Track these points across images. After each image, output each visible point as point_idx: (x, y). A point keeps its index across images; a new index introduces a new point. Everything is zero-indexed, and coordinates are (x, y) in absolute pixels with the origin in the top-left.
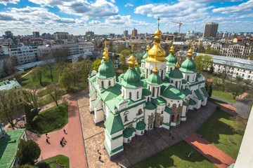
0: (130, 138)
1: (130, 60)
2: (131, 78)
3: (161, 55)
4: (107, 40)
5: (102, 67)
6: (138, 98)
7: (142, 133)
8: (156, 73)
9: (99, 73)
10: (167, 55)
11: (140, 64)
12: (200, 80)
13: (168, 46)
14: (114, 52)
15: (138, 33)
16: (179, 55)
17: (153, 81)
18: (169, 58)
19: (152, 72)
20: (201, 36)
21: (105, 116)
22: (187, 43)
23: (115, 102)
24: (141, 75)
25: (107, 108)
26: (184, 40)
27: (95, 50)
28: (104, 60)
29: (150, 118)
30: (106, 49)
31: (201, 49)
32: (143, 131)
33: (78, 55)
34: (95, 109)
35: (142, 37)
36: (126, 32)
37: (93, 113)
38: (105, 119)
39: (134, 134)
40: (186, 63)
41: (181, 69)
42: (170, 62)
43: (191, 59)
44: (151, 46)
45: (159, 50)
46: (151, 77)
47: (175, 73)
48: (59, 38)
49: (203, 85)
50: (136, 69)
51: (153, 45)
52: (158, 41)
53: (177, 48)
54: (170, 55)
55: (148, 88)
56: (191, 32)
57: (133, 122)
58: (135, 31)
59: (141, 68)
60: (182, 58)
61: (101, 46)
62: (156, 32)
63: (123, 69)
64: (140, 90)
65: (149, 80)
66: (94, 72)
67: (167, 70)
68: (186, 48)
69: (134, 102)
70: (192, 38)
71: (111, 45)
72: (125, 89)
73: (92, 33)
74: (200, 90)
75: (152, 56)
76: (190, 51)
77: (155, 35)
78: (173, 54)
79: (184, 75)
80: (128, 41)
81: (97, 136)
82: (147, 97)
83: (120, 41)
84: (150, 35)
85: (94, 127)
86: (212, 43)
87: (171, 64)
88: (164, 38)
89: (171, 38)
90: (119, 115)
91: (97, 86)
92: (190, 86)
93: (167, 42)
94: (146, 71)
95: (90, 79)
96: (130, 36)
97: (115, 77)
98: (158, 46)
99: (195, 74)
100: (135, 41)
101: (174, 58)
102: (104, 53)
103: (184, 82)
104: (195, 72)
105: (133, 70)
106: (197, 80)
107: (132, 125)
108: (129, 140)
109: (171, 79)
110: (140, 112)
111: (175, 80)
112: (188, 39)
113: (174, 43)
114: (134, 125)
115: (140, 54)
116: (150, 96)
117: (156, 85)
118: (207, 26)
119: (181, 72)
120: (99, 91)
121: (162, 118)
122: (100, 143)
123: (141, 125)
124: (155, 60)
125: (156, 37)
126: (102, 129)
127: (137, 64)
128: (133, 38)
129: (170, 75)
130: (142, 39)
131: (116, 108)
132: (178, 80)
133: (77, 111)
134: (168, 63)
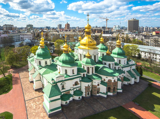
0: (68, 101)
1: (64, 47)
2: (66, 60)
3: (92, 44)
4: (44, 32)
5: (39, 51)
6: (73, 74)
7: (79, 98)
8: (90, 57)
9: (36, 56)
10: (98, 44)
11: (73, 50)
12: (130, 63)
13: (98, 37)
14: (50, 40)
15: (70, 26)
16: (109, 44)
17: (87, 63)
18: (100, 46)
19: (85, 56)
20: (126, 29)
21: (43, 85)
22: (115, 35)
23: (52, 76)
24: (75, 58)
25: (44, 79)
26: (112, 33)
27: (33, 39)
28: (41, 46)
29: (87, 88)
30: (42, 39)
31: (127, 40)
32: (81, 97)
33: (20, 42)
34: (34, 80)
35: (74, 29)
36: (60, 26)
37: (32, 82)
38: (43, 87)
39: (71, 99)
40: (116, 50)
41: (112, 55)
42: (101, 49)
43: (120, 48)
44: (83, 37)
45: (90, 40)
46: (85, 60)
47: (107, 58)
48: (6, 29)
49: (134, 67)
50: (70, 53)
51: (84, 36)
52: (88, 33)
53: (106, 39)
54: (101, 44)
55: (82, 67)
56: (117, 26)
57: (70, 90)
58: (68, 25)
59: (75, 53)
60: (112, 47)
61: (39, 36)
62: (86, 26)
63: (58, 54)
64: (75, 69)
65: (83, 62)
66: (32, 55)
67: (99, 55)
68: (114, 39)
69: (70, 76)
70: (118, 31)
71: (47, 35)
72: (61, 67)
73: (31, 26)
74: (132, 70)
75: (85, 45)
76: (118, 41)
77: (86, 28)
78: (103, 44)
79: (116, 59)
80: (62, 33)
81: (36, 99)
82: (82, 74)
83: (55, 33)
84: (81, 28)
85: (34, 92)
86: (136, 35)
87: (102, 51)
88: (94, 31)
89: (100, 31)
90: (56, 85)
91: (36, 65)
92: (123, 67)
93: (97, 34)
94: (79, 55)
95: (29, 60)
96: (63, 29)
97: (51, 59)
98: (89, 38)
99: (126, 59)
100: (68, 33)
101: (104, 47)
102: (41, 42)
103: (116, 64)
104: (125, 57)
105: (67, 55)
106: (128, 63)
107: (69, 92)
108: (66, 103)
109: (104, 62)
110: (76, 84)
111: (108, 63)
112: (115, 32)
113: (103, 35)
114: (72, 92)
115: (73, 43)
116: (85, 73)
117: (90, 66)
118: (129, 22)
119: (113, 57)
120: (37, 67)
121: (99, 89)
122: (39, 104)
123: (78, 92)
124: (87, 48)
125: (86, 30)
126: (41, 94)
127: (70, 50)
128: (66, 31)
129: (102, 59)
130: (74, 31)
131: (53, 80)
132: (111, 63)
133: (19, 81)
134: (99, 50)
